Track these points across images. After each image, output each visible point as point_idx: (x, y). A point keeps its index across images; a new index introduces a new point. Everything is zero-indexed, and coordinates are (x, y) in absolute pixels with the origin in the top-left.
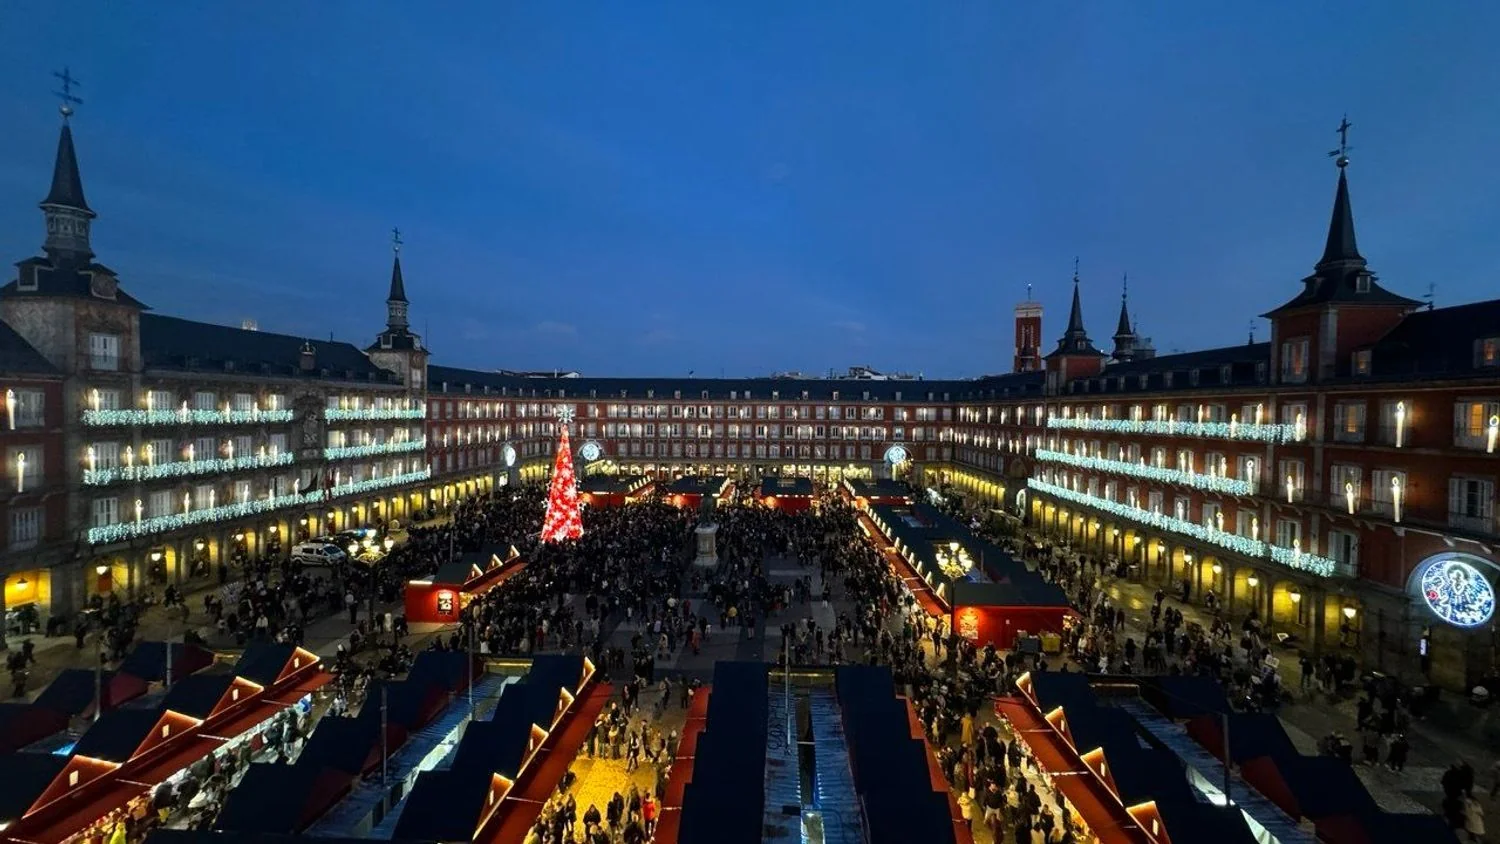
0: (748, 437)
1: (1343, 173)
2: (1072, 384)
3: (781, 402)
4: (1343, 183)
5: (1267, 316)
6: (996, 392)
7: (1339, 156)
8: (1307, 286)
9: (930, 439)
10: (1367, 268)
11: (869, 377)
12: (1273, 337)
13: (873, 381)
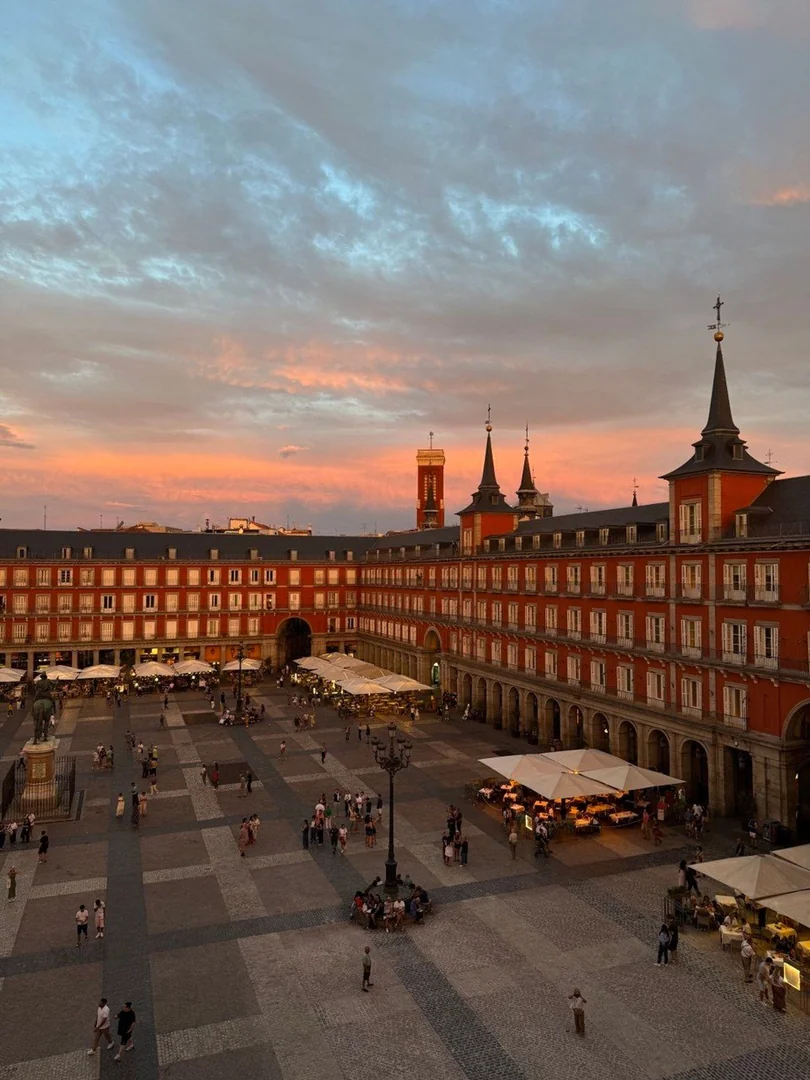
0: (90, 611)
1: (719, 346)
2: (488, 542)
3: (138, 563)
4: (719, 355)
5: (664, 477)
6: (406, 550)
7: (716, 331)
8: (696, 450)
9: (331, 607)
10: (741, 437)
11: (257, 531)
12: (670, 498)
13: (263, 535)
